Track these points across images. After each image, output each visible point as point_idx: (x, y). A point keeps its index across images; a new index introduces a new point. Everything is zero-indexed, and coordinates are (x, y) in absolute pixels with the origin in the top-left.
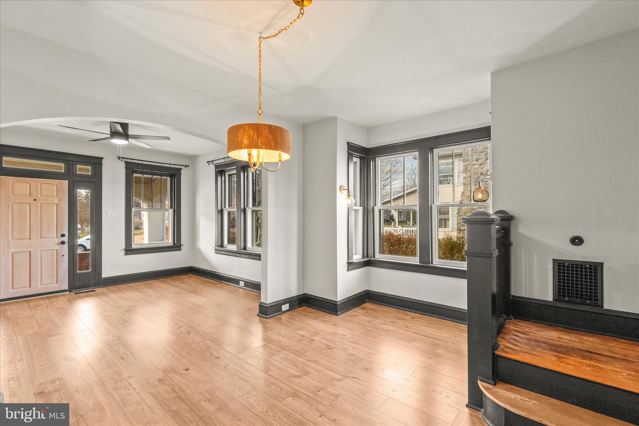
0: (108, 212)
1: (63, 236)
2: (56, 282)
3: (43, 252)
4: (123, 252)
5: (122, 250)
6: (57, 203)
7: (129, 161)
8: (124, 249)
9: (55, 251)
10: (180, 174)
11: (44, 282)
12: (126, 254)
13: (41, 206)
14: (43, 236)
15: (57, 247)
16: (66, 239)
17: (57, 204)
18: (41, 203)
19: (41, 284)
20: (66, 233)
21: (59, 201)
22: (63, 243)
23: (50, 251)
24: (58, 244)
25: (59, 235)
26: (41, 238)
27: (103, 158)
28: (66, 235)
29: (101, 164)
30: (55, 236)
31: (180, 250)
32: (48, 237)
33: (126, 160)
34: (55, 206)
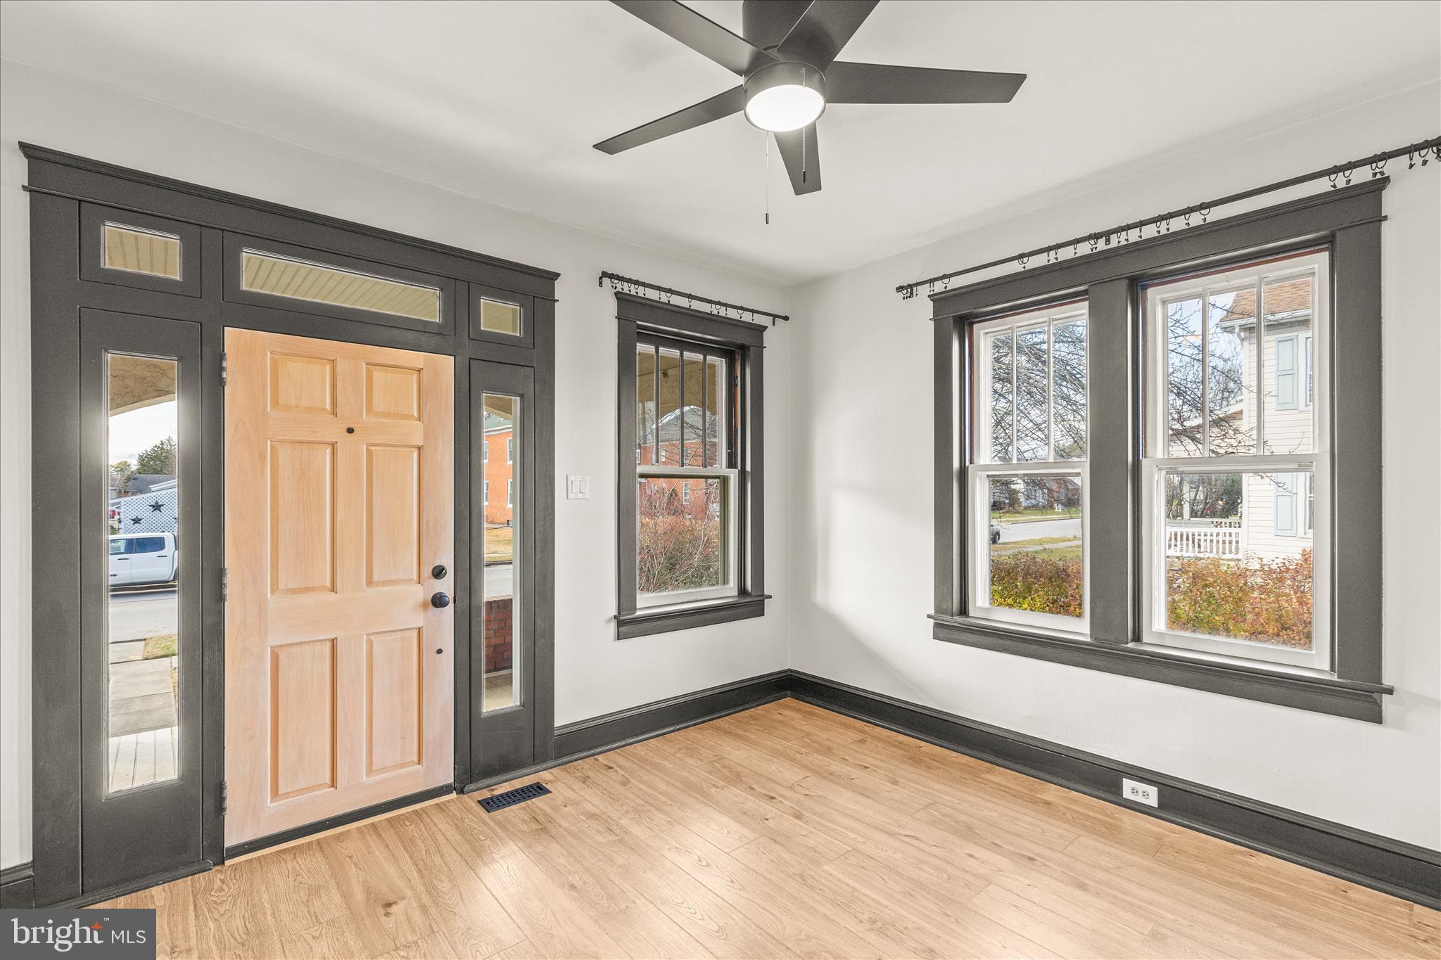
0: (571, 478)
1: (439, 573)
2: (415, 759)
3: (373, 638)
4: (612, 627)
5: (609, 621)
6: (421, 443)
7: (634, 290)
8: (615, 617)
9: (415, 633)
10: (762, 347)
11: (378, 762)
12: (620, 637)
13: (369, 453)
14: (375, 578)
15: (418, 620)
16: (446, 586)
17: (419, 448)
18: (369, 445)
19: (370, 771)
20: (448, 562)
21: (427, 434)
22: (438, 601)
23: (399, 635)
24: (424, 606)
25: (427, 571)
26: (370, 582)
27: (559, 275)
28: (447, 568)
29: (550, 300)
30: (415, 577)
31: (761, 613)
32: (393, 578)
33: (626, 287)
34: (415, 455)
